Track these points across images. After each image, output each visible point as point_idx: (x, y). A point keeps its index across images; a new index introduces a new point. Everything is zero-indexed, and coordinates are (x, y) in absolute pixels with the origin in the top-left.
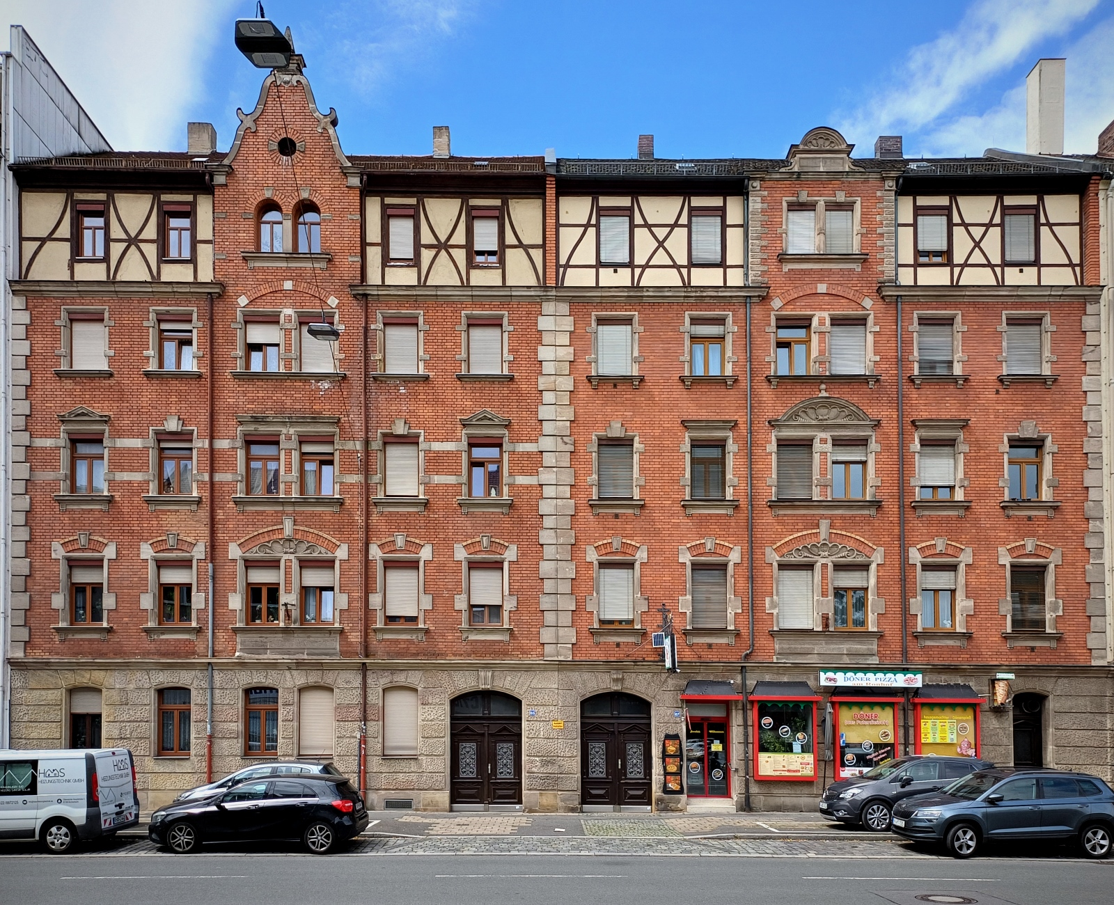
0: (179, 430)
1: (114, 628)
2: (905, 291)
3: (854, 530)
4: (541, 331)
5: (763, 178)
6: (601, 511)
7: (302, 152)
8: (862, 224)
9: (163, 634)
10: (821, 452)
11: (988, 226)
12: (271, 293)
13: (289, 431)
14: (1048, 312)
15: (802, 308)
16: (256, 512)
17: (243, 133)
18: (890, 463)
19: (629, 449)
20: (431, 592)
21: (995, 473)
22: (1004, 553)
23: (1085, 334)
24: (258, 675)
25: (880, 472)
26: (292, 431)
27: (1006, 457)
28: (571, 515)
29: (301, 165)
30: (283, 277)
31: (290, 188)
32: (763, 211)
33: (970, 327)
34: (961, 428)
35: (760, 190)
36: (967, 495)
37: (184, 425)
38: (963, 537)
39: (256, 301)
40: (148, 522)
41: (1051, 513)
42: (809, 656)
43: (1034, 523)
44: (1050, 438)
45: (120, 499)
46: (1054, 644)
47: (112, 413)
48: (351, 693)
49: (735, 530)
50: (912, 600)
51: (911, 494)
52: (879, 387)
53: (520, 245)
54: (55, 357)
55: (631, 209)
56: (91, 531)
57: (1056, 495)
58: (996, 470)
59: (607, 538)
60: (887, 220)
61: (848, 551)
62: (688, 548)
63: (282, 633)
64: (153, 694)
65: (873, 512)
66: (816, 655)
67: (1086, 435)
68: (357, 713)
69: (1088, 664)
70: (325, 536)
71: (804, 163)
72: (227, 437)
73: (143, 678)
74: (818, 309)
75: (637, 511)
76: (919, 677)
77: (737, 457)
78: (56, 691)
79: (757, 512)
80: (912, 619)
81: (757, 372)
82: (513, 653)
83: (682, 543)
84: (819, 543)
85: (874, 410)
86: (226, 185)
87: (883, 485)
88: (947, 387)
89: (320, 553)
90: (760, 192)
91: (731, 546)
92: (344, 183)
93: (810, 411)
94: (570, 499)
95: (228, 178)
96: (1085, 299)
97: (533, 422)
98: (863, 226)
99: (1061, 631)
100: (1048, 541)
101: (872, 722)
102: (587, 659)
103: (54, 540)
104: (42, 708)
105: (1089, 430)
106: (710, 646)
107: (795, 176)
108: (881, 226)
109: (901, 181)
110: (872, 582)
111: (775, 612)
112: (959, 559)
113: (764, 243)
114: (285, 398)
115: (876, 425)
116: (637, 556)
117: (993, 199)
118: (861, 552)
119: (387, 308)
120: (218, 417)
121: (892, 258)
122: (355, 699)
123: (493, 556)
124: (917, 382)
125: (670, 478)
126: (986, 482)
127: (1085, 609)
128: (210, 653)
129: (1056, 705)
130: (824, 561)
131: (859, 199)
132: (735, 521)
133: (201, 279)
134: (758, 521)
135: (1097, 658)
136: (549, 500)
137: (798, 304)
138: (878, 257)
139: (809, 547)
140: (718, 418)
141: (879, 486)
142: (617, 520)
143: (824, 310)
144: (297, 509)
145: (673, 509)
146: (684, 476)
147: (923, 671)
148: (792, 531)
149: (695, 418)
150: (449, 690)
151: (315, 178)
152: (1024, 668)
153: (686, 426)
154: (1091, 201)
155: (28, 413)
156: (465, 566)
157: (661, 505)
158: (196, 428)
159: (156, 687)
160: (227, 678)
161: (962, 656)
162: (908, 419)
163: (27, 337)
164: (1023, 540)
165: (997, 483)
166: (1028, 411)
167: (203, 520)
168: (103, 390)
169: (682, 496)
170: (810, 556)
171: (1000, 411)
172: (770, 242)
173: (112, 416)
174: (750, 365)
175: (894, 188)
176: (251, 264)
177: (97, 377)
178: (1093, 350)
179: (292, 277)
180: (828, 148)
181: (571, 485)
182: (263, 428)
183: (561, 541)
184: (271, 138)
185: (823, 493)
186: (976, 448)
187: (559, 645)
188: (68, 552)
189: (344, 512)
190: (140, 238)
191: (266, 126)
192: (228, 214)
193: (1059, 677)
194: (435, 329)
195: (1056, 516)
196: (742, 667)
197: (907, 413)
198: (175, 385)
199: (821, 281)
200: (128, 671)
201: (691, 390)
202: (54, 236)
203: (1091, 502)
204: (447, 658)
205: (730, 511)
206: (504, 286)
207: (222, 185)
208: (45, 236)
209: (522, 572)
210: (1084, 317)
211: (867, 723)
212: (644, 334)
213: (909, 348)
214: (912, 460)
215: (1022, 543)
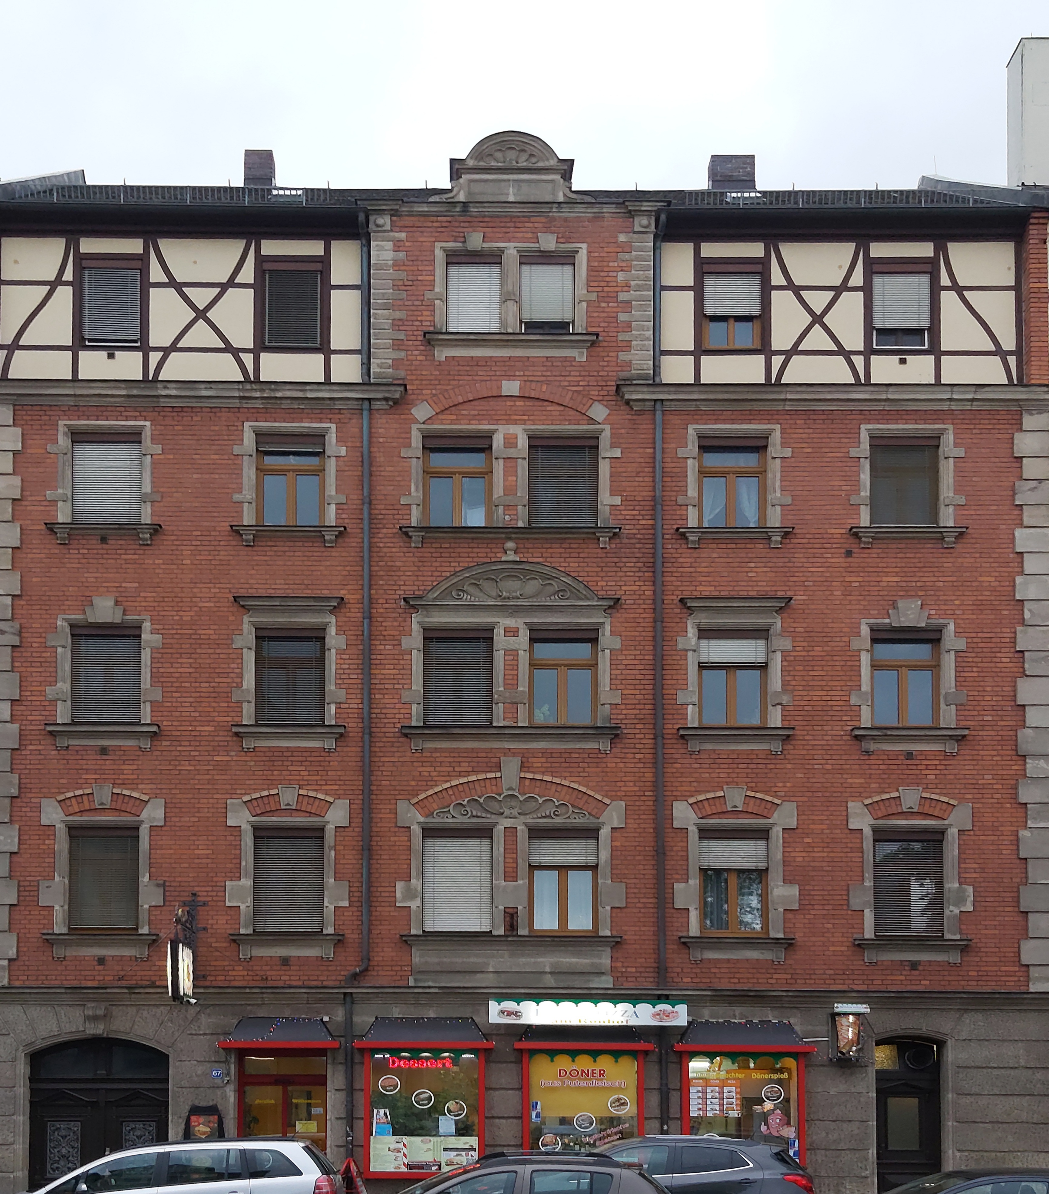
2: (669, 393)
3: (568, 775)
5: (397, 210)
6: (72, 742)
8: (588, 286)
10: (505, 650)
11: (838, 290)
14: (950, 427)
15: (471, 419)
18: (637, 667)
19: (132, 642)
21: (842, 683)
22: (858, 811)
23: (1022, 462)
25: (618, 682)
27: (865, 659)
28: (13, 749)
32: (397, 265)
33: (796, 450)
34: (776, 612)
35: (391, 230)
36: (788, 718)
38: (780, 785)
41: (951, 747)
42: (479, 976)
43: (918, 762)
44: (951, 627)
46: (955, 957)
49: (339, 773)
50: (678, 887)
51: (680, 717)
52: (619, 546)
55: (142, 260)
57: (962, 718)
58: (844, 678)
59: (84, 786)
60: (638, 278)
61: (557, 807)
62: (245, 802)
65: (604, 745)
66: (491, 975)
67: (1022, 622)
69: (1023, 989)
71: (477, 188)
74: (504, 422)
75: (146, 744)
76: (682, 1009)
77: (344, 657)
79: (381, 744)
80: (679, 915)
81: (385, 521)
83: (232, 794)
84: (500, 795)
85: (610, 583)
87: (625, 702)
88: (752, 546)
90: (392, 234)
91: (331, 799)
93: (487, 585)
94: (11, 722)
96: (1020, 406)
98: (590, 289)
99: (969, 937)
100: (945, 791)
101: (594, 1083)
102: (39, 984)
105: (1027, 615)
106: (285, 961)
107: (458, 209)
108: (626, 289)
109: (663, 217)
110: (604, 855)
111: (414, 904)
112: (771, 821)
113: (398, 315)
115: (610, 607)
116: (144, 815)
117: (851, 247)
118: (581, 809)
121: (648, 339)
124: (691, 538)
125: (211, 690)
126: (824, 698)
127: (1017, 900)
129: (960, 1056)
130: (508, 823)
131: (584, 246)
132: (339, 759)
134: (383, 759)
135: (1039, 979)
137: (464, 412)
138: (620, 338)
139: (481, 800)
140: (308, 593)
141: (616, 704)
142: (104, 757)
143: (515, 422)
145: (217, 738)
146: (240, 685)
147: (690, 1001)
148: (449, 776)
149: (262, 593)
152: (893, 995)
153: (243, 606)
154: (1031, 251)
157: (193, 733)
161: (775, 976)
162: (675, 597)
164: (898, 790)
165: (847, 698)
166: (909, 584)
169: (236, 719)
170: (484, 815)
171: (854, 584)
172: (411, 313)
174: (370, 509)
175: (653, 228)
178: (1035, 488)
180: (525, 164)
181: (12, 700)
185: (510, 715)
186: (805, 644)
193: (966, 1010)
195: (962, 752)
196: (345, 994)
197: (673, 588)
199: (510, 377)
201: (255, 549)
203: (1030, 730)
205: (330, 744)
210: (1017, 435)
211: (583, 1084)
212: (162, 457)
213: (679, 484)
214: (681, 662)
215: (895, 794)
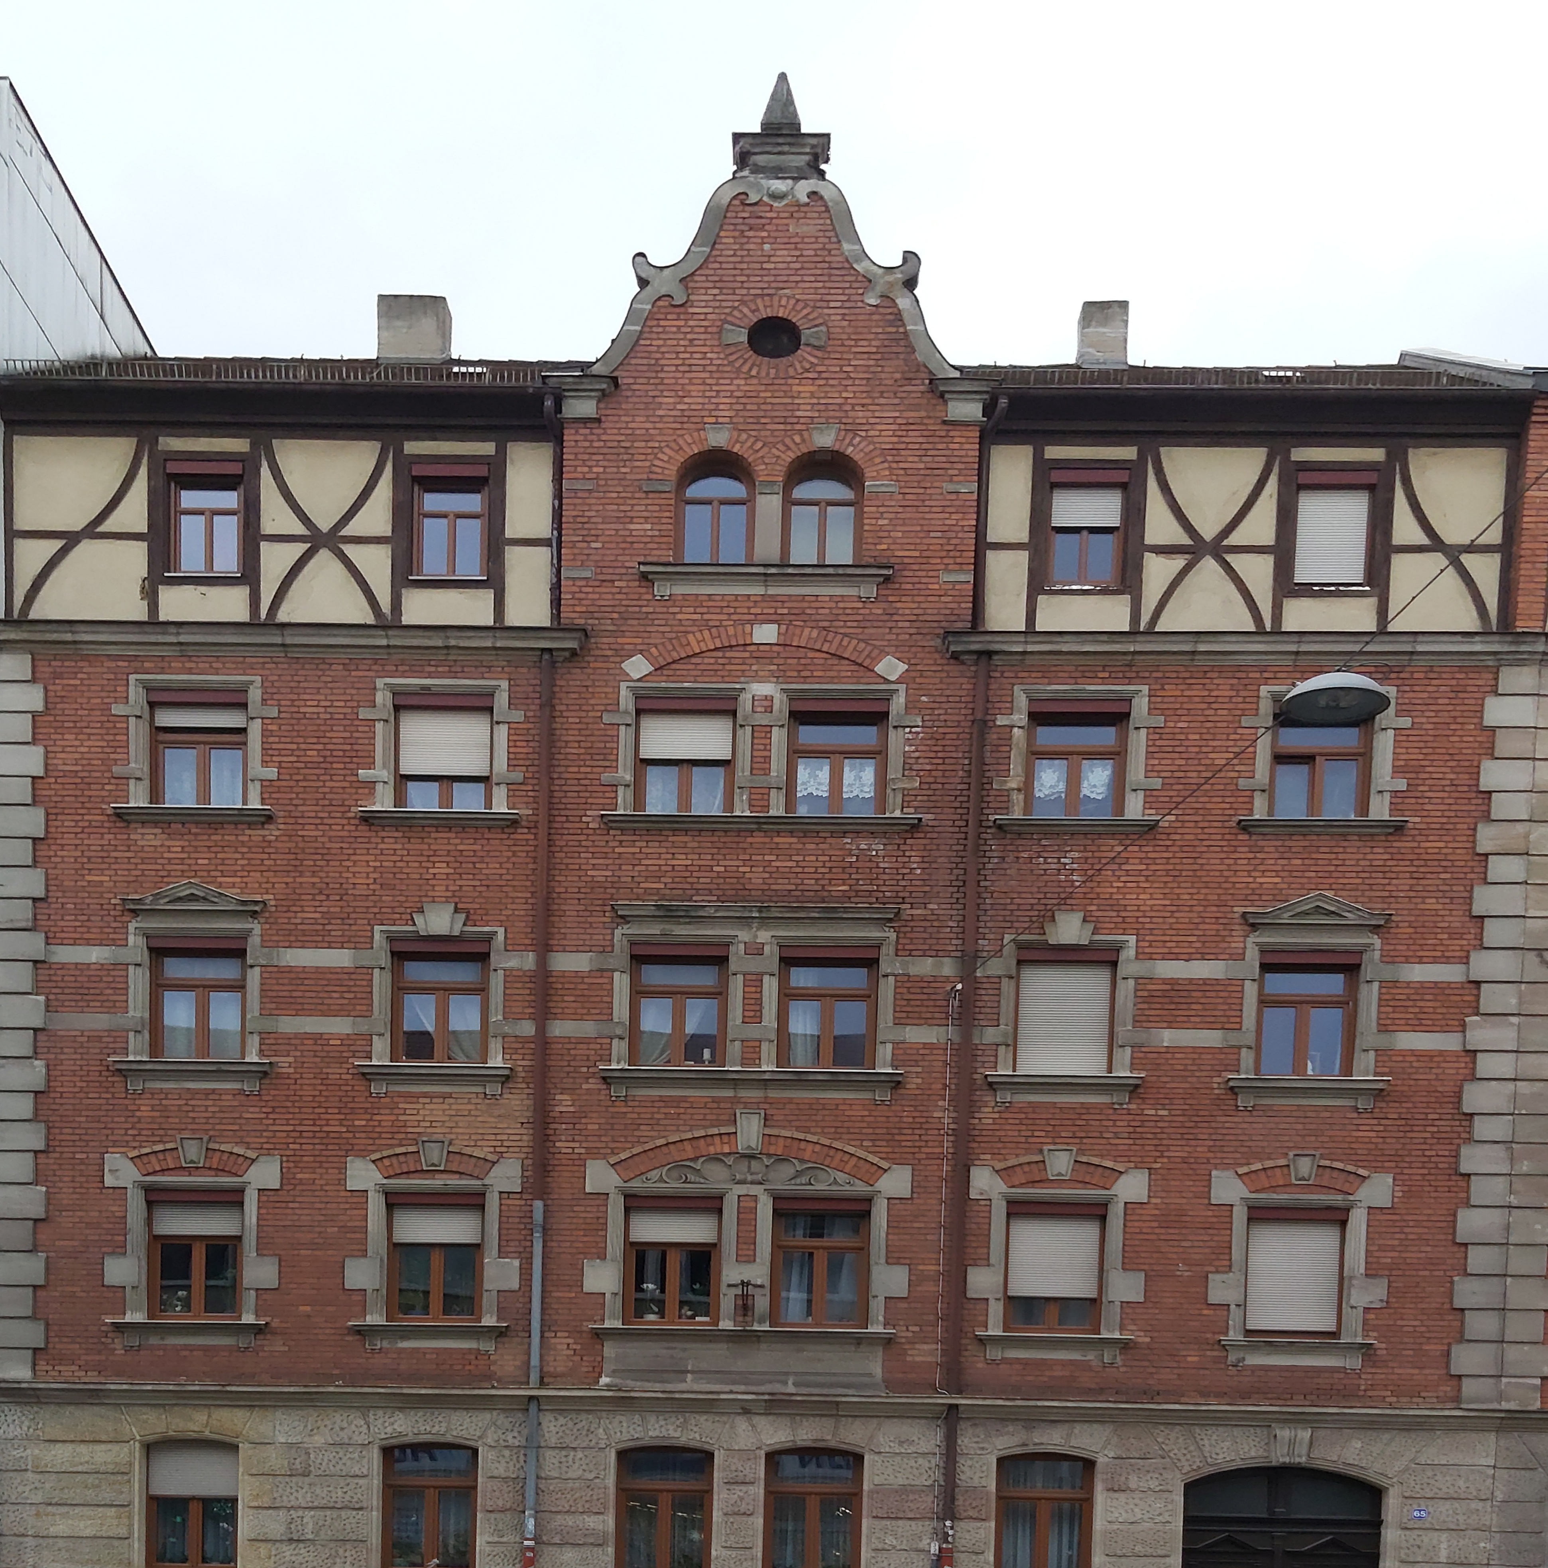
0: (456, 933)
1: (273, 1325)
4: (1493, 729)
7: (818, 348)
9: (403, 1338)
12: (716, 649)
13: (756, 936)
16: (661, 1099)
17: (649, 307)
20: (1143, 1267)
24: (662, 1423)
26: (764, 936)
29: (815, 375)
30: (753, 617)
31: (782, 427)
37: (469, 923)
39: (674, 666)
40: (368, 1117)
45: (292, 1070)
47: (271, 897)
48: (914, 1464)
53: (1436, 544)
54: (113, 781)
56: (211, 1133)
63: (728, 1342)
64: (375, 1457)
68: (929, 1502)
70: (851, 1150)
72: (588, 949)
73: (350, 1424)
78: (116, 1448)
82: (1369, 1393)
86: (598, 420)
89: (835, 1182)
92: (938, 414)
95: (602, 405)
97: (1456, 920)
103: (110, 1150)
104: (79, 1477)
114: (748, 869)
119: (1046, 680)
120: (563, 907)
122: (925, 1476)
123: (1323, 1197)
128: (534, 1377)
133: (514, 617)
136: (1494, 1083)
144: (773, 1094)
150: (1186, 1464)
151: (853, 405)
155: (40, 893)
156: (1240, 1215)
158: (500, 931)
159: (384, 1442)
160: (579, 1426)
163: (34, 738)
167: (517, 1114)
168: (245, 850)
173: (273, 903)
176: (662, 589)
177: (229, 823)
179: (779, 618)
182: (683, 931)
183: (1525, 1167)
184: (729, 318)
187: (1504, 1380)
188: (148, 1174)
189: (904, 1102)
190: (344, 532)
191: (716, 291)
192: (602, 483)
194: (1180, 725)
198: (444, 841)
200: (311, 1410)
202: (100, 529)
204: (1183, 1400)
206: (1382, 631)
207: (585, 421)
208: (79, 529)
209: (1406, 1230)
